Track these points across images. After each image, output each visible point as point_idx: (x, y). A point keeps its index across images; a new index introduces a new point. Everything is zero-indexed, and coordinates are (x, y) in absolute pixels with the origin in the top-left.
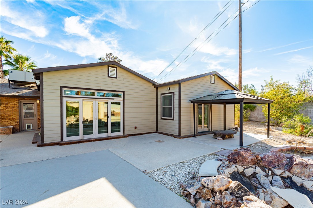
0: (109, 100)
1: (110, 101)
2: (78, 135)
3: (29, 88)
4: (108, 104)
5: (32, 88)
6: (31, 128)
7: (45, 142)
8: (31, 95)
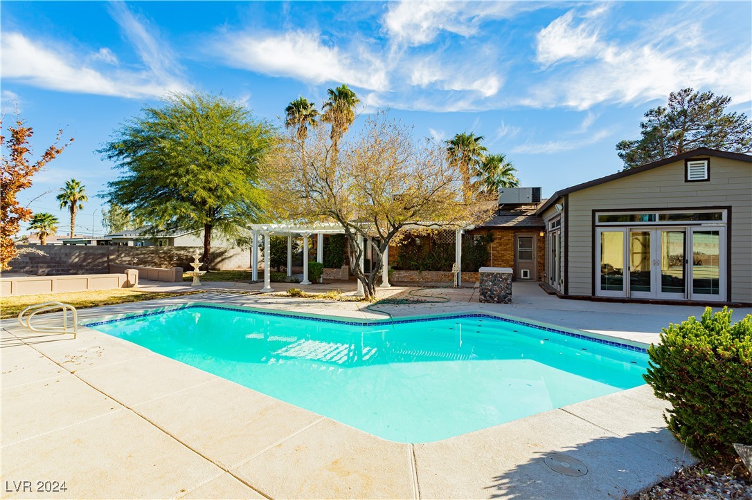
0: (689, 227)
1: (690, 230)
2: (621, 289)
3: (521, 213)
4: (685, 235)
5: (526, 212)
6: (528, 277)
7: (570, 294)
8: (529, 224)
